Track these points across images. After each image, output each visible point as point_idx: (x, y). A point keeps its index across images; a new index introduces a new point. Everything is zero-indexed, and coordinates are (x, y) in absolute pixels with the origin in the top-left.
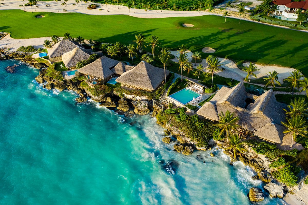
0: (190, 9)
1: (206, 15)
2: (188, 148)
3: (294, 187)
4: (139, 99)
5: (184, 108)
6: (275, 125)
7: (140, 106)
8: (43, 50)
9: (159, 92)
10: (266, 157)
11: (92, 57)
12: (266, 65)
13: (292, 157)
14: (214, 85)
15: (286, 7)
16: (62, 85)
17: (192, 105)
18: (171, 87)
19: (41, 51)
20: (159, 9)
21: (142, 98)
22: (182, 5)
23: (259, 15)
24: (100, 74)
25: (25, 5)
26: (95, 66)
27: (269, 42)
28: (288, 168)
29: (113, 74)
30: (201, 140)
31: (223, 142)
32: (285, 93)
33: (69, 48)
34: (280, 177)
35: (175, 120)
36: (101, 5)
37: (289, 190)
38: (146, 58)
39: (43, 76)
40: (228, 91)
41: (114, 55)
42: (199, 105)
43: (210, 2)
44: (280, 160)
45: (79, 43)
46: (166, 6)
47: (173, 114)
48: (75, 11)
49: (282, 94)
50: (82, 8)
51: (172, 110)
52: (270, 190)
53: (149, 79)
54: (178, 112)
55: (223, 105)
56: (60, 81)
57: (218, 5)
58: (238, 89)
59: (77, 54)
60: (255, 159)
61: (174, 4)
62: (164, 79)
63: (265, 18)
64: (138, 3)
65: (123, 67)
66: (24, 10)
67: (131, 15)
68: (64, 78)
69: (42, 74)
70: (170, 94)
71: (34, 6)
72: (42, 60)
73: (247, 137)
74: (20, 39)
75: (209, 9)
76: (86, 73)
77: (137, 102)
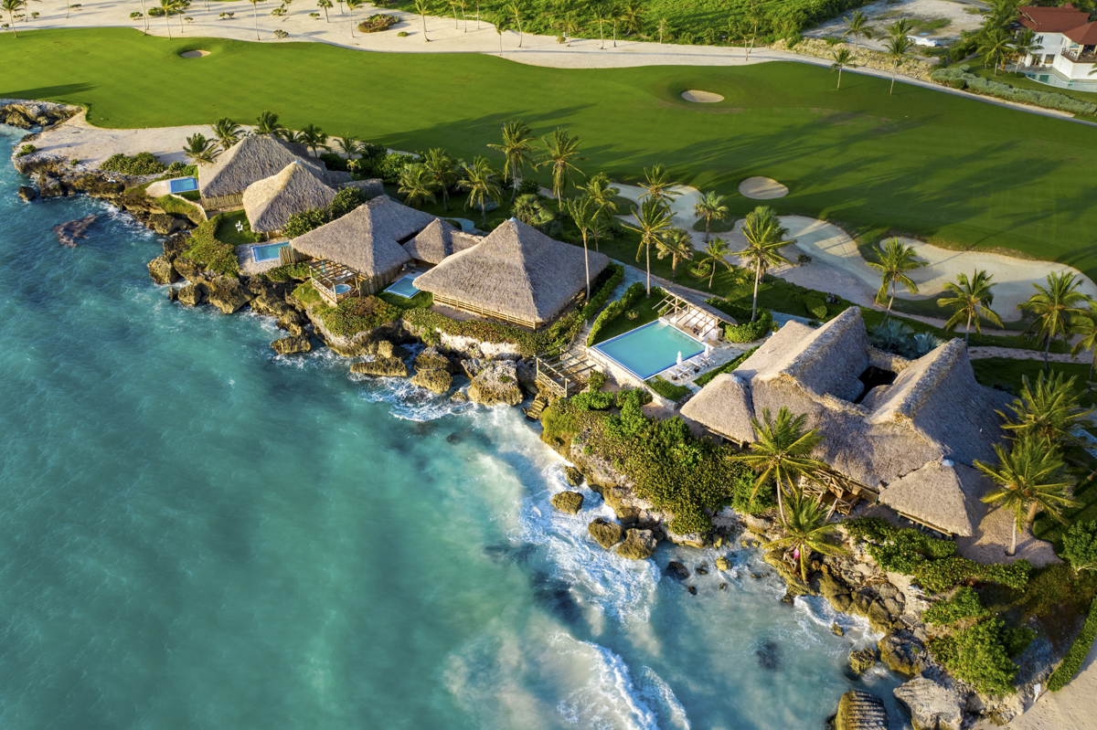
0: (719, 40)
1: (772, 60)
2: (638, 536)
3: (1006, 700)
4: (491, 352)
5: (643, 392)
6: (954, 467)
7: (488, 377)
8: (184, 170)
9: (562, 331)
10: (916, 584)
11: (344, 200)
12: (967, 250)
13: (1009, 588)
14: (761, 313)
15: (1068, 42)
16: (233, 294)
17: (672, 382)
18: (603, 315)
19: (179, 172)
20: (607, 37)
21: (501, 351)
22: (690, 23)
23: (966, 67)
24: (364, 257)
25: (150, 14)
26: (346, 231)
27: (991, 164)
28: (988, 629)
29: (410, 261)
30: (688, 509)
31: (769, 519)
32: (1020, 354)
33: (270, 165)
34: (956, 660)
35: (602, 433)
36: (407, 17)
37: (985, 709)
38: (528, 210)
39: (172, 260)
40: (802, 339)
41: (420, 196)
42: (695, 382)
43: (791, 16)
44: (963, 599)
45: (310, 149)
46: (631, 27)
47: (600, 409)
48: (314, 36)
49: (1010, 359)
50: (342, 27)
51: (597, 396)
52: (915, 703)
53: (528, 284)
54: (619, 404)
55: (776, 388)
56: (229, 278)
57: (822, 28)
58: (837, 331)
59: (292, 188)
60: (874, 587)
61: (661, 21)
62: (582, 286)
63: (988, 80)
64: (537, 14)
65: (443, 239)
66: (144, 31)
67: (504, 56)
68: (241, 269)
69: (173, 252)
70: (599, 338)
71: (177, 19)
72: (178, 202)
73: (854, 508)
74: (117, 127)
75: (786, 39)
76: (315, 254)
77: (481, 361)
